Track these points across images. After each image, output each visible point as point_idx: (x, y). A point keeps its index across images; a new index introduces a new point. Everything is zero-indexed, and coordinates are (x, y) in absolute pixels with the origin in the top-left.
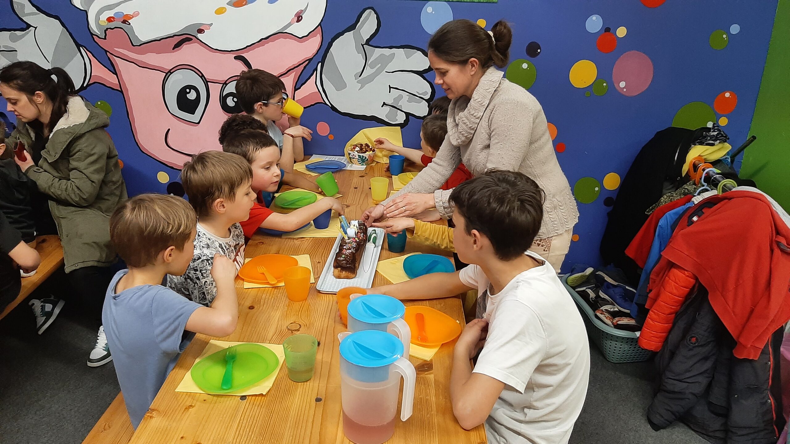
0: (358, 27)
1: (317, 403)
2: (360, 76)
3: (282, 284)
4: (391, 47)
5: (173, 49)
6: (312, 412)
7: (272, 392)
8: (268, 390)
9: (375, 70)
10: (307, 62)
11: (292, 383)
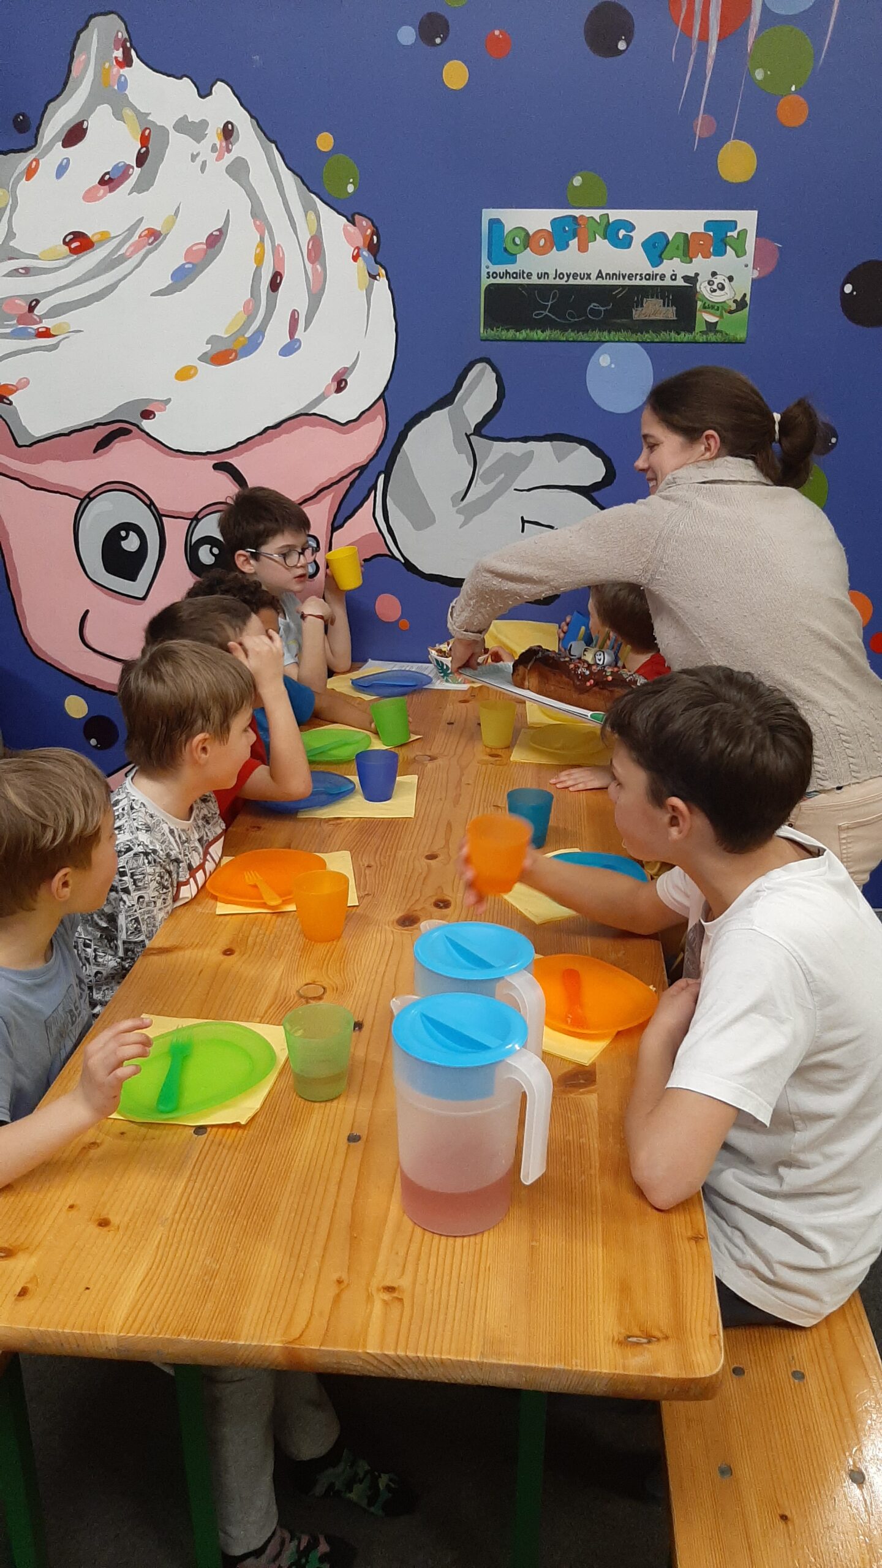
0: (458, 400)
1: (352, 1144)
2: (463, 499)
3: (292, 908)
4: (525, 440)
5: (95, 451)
6: (338, 1165)
7: (260, 1120)
8: (251, 1114)
9: (493, 485)
10: (357, 472)
11: (302, 1103)
